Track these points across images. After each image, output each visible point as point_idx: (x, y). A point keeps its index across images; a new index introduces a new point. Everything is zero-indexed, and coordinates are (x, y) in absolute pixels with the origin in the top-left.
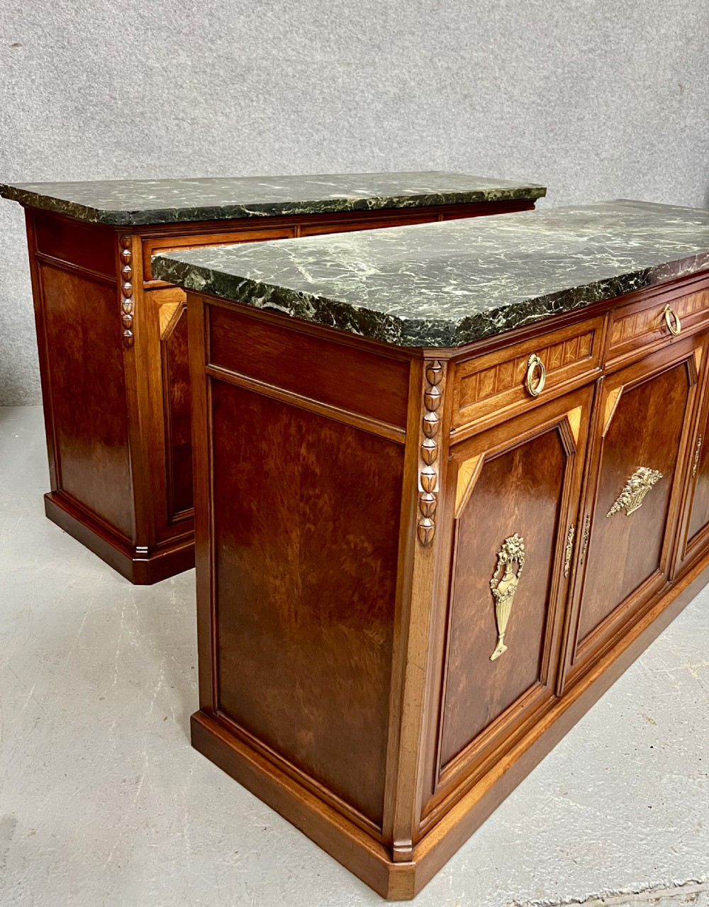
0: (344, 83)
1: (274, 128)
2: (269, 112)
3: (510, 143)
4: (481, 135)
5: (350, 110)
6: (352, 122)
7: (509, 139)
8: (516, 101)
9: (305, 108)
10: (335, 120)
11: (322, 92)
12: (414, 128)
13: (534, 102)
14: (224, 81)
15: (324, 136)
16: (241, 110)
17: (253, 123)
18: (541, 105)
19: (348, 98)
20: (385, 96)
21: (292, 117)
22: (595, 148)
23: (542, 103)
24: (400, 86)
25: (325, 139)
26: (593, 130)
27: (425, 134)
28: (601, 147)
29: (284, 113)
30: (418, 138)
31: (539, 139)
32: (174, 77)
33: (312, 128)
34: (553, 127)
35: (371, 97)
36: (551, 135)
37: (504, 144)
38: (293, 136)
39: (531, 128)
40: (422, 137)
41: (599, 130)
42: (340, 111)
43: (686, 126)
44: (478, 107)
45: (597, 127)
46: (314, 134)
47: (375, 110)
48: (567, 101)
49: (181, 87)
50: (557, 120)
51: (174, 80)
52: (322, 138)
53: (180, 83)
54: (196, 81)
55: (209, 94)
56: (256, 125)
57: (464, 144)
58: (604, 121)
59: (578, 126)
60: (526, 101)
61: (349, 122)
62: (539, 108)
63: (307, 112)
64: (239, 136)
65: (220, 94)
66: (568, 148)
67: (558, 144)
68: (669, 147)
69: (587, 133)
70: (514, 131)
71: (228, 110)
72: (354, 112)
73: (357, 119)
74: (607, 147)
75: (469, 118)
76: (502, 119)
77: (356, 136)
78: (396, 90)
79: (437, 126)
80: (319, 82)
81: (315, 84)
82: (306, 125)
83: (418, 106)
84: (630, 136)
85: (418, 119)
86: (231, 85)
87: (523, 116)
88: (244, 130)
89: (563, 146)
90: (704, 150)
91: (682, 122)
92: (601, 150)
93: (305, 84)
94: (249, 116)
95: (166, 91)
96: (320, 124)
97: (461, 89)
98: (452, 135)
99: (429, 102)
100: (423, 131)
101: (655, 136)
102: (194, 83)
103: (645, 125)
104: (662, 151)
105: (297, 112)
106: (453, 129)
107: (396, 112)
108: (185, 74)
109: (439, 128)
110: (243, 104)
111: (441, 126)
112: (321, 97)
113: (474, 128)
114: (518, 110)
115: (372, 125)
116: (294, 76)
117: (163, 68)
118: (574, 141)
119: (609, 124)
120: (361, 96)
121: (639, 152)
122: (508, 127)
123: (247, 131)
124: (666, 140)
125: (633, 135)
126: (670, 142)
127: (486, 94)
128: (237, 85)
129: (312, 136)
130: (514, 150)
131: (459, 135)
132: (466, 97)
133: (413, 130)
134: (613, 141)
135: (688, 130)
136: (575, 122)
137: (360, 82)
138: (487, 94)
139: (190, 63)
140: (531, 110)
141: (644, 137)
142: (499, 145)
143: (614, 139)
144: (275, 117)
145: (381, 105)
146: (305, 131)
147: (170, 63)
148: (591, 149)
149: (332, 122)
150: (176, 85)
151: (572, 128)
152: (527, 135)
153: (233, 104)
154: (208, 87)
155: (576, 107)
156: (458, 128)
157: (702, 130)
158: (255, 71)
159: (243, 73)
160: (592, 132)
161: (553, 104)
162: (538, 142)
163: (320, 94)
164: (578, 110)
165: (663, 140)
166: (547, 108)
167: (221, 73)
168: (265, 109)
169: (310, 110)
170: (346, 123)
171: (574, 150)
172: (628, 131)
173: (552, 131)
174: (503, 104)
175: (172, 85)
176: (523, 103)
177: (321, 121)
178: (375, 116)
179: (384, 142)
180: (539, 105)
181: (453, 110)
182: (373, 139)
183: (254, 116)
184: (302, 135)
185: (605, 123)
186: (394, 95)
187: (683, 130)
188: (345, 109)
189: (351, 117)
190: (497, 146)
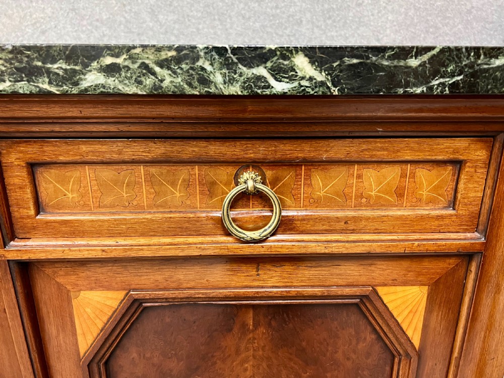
1: (55, 27)
2: (49, 11)
3: (287, 32)
4: (257, 25)
5: (124, 5)
6: (129, 17)
7: (286, 28)
9: (81, 6)
10: (111, 16)
12: (189, 20)
15: (103, 33)
16: (23, 11)
17: (35, 23)
21: (71, 15)
22: (376, 33)
25: (104, 35)
26: (373, 15)
27: (201, 27)
28: (382, 32)
29: (62, 12)
30: (194, 30)
31: (317, 27)
33: (91, 24)
34: (331, 14)
36: (329, 22)
37: (280, 33)
38: (74, 34)
39: (308, 15)
40: (198, 29)
41: (380, 15)
42: (115, 6)
43: (473, 7)
45: (377, 11)
46: (94, 30)
47: (149, 4)
50: (335, 7)
52: (102, 34)
56: (38, 25)
57: (241, 35)
58: (384, 4)
59: (357, 11)
61: (125, 18)
63: (84, 9)
64: (23, 36)
66: (347, 35)
67: (337, 32)
68: (455, 29)
69: (367, 18)
70: (291, 19)
71: (10, 12)
72: (129, 7)
73: (132, 14)
74: (388, 32)
75: (243, 9)
76: (277, 7)
77: (134, 31)
79: (212, 17)
82: (85, 22)
84: (413, 19)
85: (192, 11)
87: (298, 4)
88: (27, 30)
89: (343, 33)
90: (492, 32)
91: (468, 4)
92: (382, 36)
94: (31, 16)
96: (97, 20)
98: (228, 26)
100: (199, 24)
101: (439, 19)
103: (428, 7)
104: (447, 34)
105: (73, 10)
106: (228, 20)
107: (170, 5)
109: (215, 19)
110: (23, 5)
111: (216, 17)
113: (249, 18)
115: (148, 19)
118: (353, 27)
119: (390, 8)
121: (423, 35)
122: (284, 16)
123: (30, 31)
124: (451, 22)
125: (415, 18)
126: (456, 24)
129: (92, 32)
130: (292, 39)
131: (235, 25)
133: (188, 23)
134: (395, 26)
135: (475, 12)
136: (354, 8)
141: (428, 20)
142: (277, 34)
143: (395, 23)
144: (54, 16)
146: (84, 28)
148: (371, 35)
149: (109, 18)
151: (351, 14)
152: (304, 22)
153: (14, 5)
156: (233, 19)
157: (489, 11)
160: (372, 17)
162: (316, 30)
165: (448, 23)
168: (44, 8)
169: (87, 8)
170: (122, 19)
171: (354, 37)
172: (410, 14)
173: (330, 18)
177: (98, 17)
178: (150, 10)
179: (162, 36)
182: (151, 33)
183: (35, 16)
184: (83, 32)
185: (385, 7)
187: (469, 12)
188: (119, 5)
189: (126, 12)
190: (274, 35)
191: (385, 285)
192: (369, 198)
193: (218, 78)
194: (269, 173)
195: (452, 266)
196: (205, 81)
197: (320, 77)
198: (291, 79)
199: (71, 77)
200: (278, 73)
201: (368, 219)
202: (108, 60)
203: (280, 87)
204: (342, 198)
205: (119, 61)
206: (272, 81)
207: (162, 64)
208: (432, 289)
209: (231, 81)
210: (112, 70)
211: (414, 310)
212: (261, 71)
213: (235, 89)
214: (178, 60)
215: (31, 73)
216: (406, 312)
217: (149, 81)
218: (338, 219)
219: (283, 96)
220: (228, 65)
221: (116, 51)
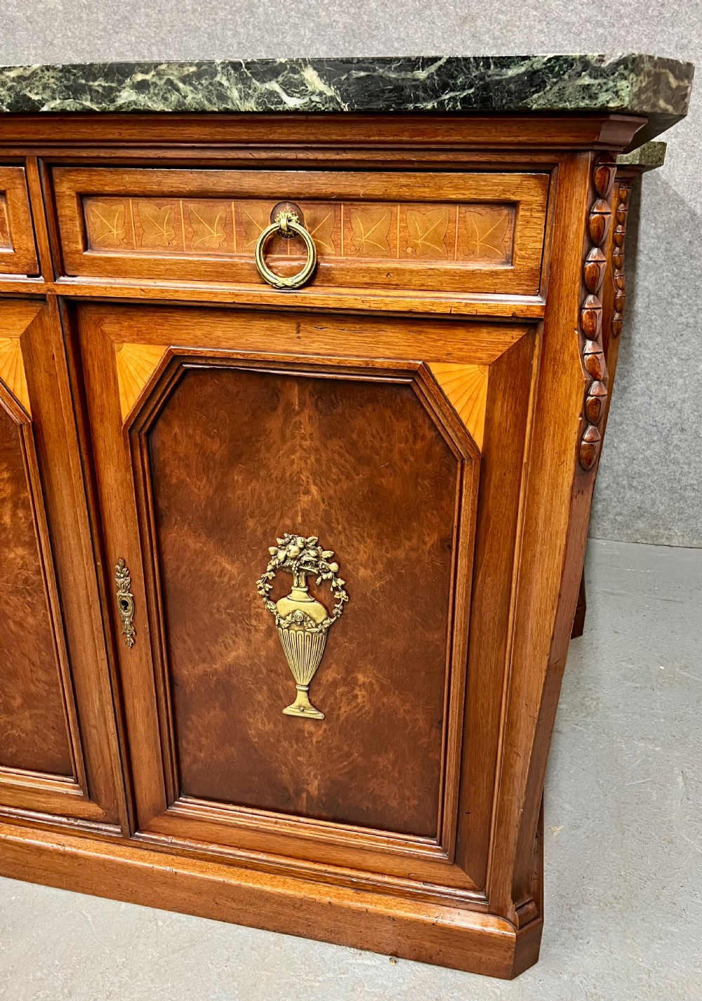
0: (266, 14)
8: (556, 19)
11: (236, 34)
13: (587, 21)
14: (105, 30)
18: (603, 25)
19: (275, 40)
20: (330, 32)
23: (605, 20)
24: (352, 10)
32: (42, 30)
35: (308, 34)
44: (486, 38)
48: (656, 13)
49: (52, 44)
51: (41, 35)
53: (49, 39)
54: (69, 34)
55: (88, 52)
60: (574, 19)
62: (600, 31)
65: (102, 50)
78: (346, 19)
80: (230, 17)
81: (226, 20)
83: (385, 43)
86: (114, 35)
93: (212, 23)
95: (33, 52)
97: (455, 8)
99: (402, 35)
102: (68, 38)
108: (56, 24)
112: (234, 41)
114: (559, 37)
116: (194, 11)
117: (27, 18)
120: (294, 35)
127: (500, 11)
128: (123, 35)
132: (464, 20)
137: (292, 10)
138: (503, 12)
139: (61, 8)
140: (583, 36)
145: (324, 48)
147: (35, 9)
150: (45, 41)
154: (86, 41)
155: (673, 26)
158: (143, 10)
159: (126, 14)
161: (626, 21)
163: (234, 35)
164: (677, 30)
166: (615, 30)
167: (101, 19)
174: (531, 28)
175: (40, 42)
176: (568, 24)
180: (599, 24)
181: (443, 47)
186: (345, 27)
191: (438, 361)
192: (415, 246)
193: (235, 94)
194: (307, 213)
195: (515, 341)
196: (223, 97)
197: (330, 92)
198: (302, 94)
199: (109, 94)
200: (289, 87)
201: (412, 272)
202: (139, 77)
203: (292, 103)
204: (384, 246)
205: (148, 77)
206: (285, 97)
207: (186, 79)
208: (493, 370)
209: (246, 97)
210: (142, 87)
211: (474, 397)
212: (274, 86)
213: (250, 106)
214: (198, 75)
215: (76, 91)
216: (465, 399)
217: (174, 97)
218: (379, 271)
219: (296, 112)
220: (243, 80)
221: (145, 68)
